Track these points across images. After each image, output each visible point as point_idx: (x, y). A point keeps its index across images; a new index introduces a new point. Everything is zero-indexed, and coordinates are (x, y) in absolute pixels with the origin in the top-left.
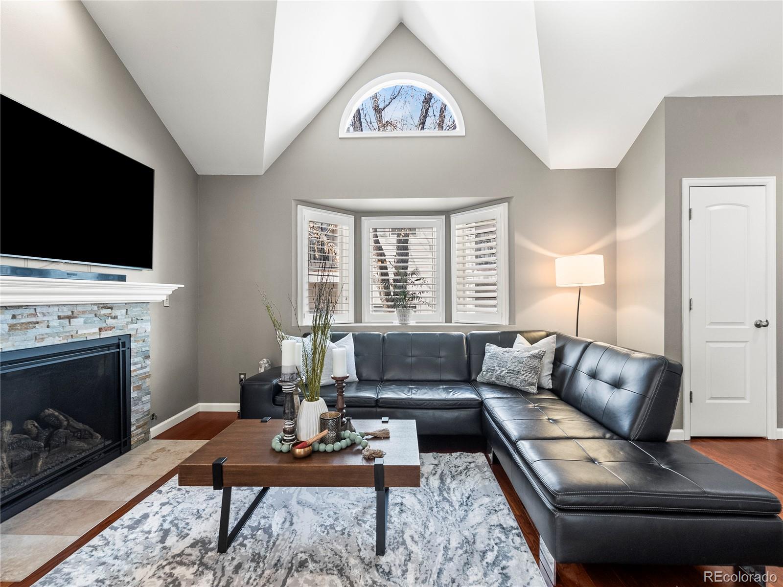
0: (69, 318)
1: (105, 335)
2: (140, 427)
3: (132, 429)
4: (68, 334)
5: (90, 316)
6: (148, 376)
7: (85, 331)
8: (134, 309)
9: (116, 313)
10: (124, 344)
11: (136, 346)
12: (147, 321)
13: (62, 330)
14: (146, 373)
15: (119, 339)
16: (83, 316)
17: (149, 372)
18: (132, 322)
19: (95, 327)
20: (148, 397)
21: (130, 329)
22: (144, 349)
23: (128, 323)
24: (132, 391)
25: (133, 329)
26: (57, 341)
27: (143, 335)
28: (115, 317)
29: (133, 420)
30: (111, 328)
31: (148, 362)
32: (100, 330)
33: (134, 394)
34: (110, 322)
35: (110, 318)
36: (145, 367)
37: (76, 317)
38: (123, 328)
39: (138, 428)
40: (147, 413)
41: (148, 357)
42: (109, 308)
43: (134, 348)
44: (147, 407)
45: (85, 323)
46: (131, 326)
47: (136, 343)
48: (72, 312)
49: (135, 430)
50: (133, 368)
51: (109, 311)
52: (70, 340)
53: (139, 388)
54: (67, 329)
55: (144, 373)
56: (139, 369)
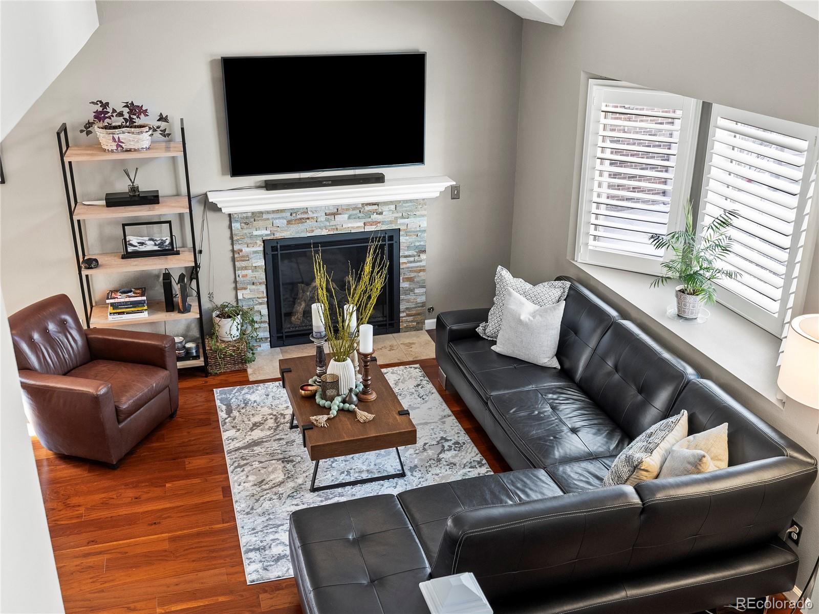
0: (334, 214)
1: (369, 229)
2: (412, 316)
3: (401, 315)
4: (334, 227)
5: (354, 212)
6: (424, 270)
7: (350, 225)
8: (404, 205)
9: (382, 208)
10: (391, 238)
11: (407, 240)
12: (423, 216)
13: (328, 224)
14: (420, 267)
15: (386, 233)
16: (347, 212)
17: (424, 266)
18: (403, 217)
19: (360, 222)
20: (423, 290)
21: (400, 224)
22: (417, 244)
23: (396, 218)
24: (401, 281)
25: (403, 224)
26: (325, 232)
27: (418, 229)
28: (381, 213)
29: (403, 307)
30: (377, 223)
31: (423, 256)
32: (365, 224)
33: (404, 285)
34: (375, 217)
35: (375, 213)
36: (421, 261)
37: (340, 214)
38: (391, 222)
39: (408, 315)
40: (419, 305)
41: (424, 251)
42: (375, 205)
43: (404, 243)
44: (421, 299)
45: (349, 218)
46: (400, 221)
47: (408, 238)
48: (338, 209)
49: (404, 317)
50: (402, 260)
51: (375, 207)
52: (336, 232)
53: (410, 280)
54: (333, 223)
55: (418, 267)
56: (411, 262)
